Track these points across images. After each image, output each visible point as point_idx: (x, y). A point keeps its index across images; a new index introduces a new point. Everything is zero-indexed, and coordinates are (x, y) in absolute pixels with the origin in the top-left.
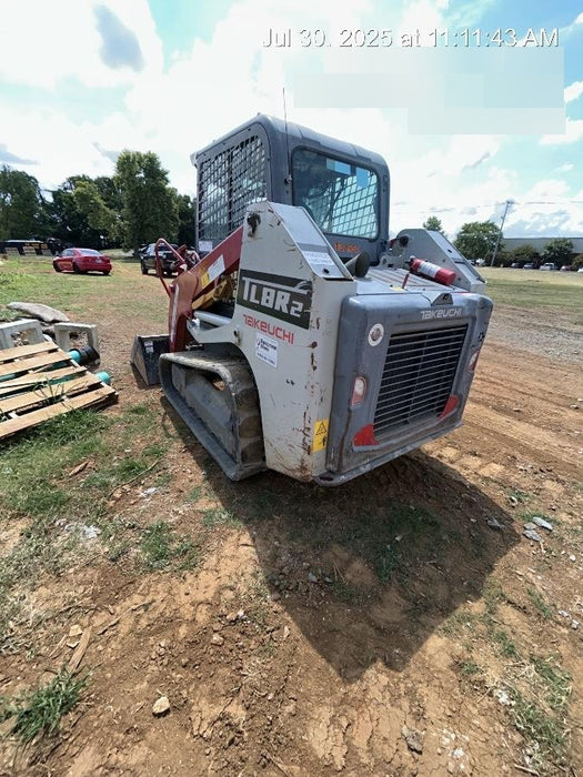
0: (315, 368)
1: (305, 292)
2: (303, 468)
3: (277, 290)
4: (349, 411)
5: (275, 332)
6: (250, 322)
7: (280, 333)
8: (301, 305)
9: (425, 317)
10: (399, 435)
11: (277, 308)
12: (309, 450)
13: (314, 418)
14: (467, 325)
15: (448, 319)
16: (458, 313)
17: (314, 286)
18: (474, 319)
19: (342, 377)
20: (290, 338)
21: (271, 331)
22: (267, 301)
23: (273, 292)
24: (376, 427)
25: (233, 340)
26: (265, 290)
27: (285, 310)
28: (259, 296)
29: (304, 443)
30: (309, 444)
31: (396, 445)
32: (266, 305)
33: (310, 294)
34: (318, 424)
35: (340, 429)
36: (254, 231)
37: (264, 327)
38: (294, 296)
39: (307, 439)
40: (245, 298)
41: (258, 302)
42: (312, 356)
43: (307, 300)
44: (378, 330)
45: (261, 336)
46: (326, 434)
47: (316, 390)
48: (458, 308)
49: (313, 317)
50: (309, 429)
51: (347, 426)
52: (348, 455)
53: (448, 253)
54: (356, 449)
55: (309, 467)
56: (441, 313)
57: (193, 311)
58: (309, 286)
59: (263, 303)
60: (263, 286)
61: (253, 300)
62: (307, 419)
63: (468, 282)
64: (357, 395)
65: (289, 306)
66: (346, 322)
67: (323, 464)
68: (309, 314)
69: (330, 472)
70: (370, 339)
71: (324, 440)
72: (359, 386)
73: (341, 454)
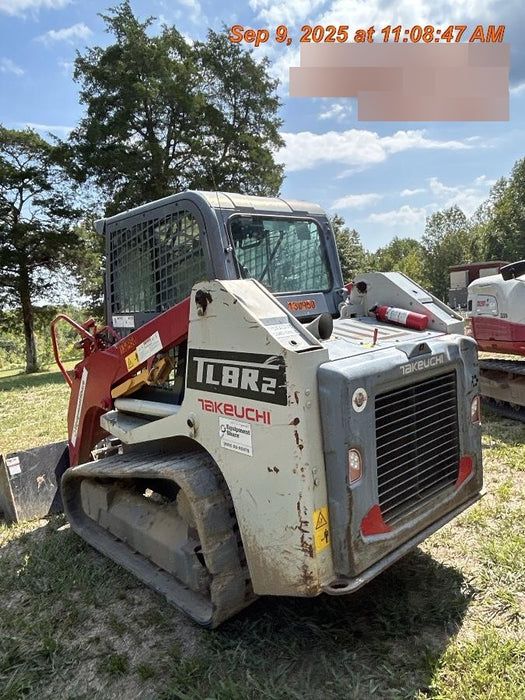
0: (301, 447)
1: (276, 367)
2: (307, 578)
3: (241, 368)
4: (349, 491)
5: (244, 414)
6: (208, 406)
7: (252, 415)
8: (273, 382)
9: (406, 372)
10: (414, 516)
11: (244, 386)
12: (310, 551)
13: (310, 508)
14: (455, 371)
15: (431, 369)
16: (441, 360)
17: (287, 361)
18: (460, 362)
19: (332, 452)
20: (266, 417)
21: (240, 413)
22: (230, 381)
23: (236, 371)
24: (383, 508)
25: (187, 432)
26: (226, 370)
27: (255, 388)
28: (218, 375)
29: (303, 543)
30: (309, 542)
31: (412, 529)
32: (229, 385)
33: (283, 370)
34: (316, 516)
35: (342, 516)
36: (204, 309)
37: (229, 410)
38: (263, 373)
39: (306, 536)
40: (199, 379)
41: (217, 383)
42: (297, 435)
43: (280, 376)
44: (360, 394)
45: (225, 421)
46: (326, 527)
47: (307, 471)
48: (438, 355)
49: (290, 392)
50: (306, 522)
51: (350, 509)
52: (358, 550)
53: (413, 295)
54: (367, 539)
55: (315, 575)
56: (421, 365)
57: (114, 400)
58: (280, 361)
59: (225, 383)
60: (222, 365)
61: (210, 380)
62: (302, 510)
63: (443, 323)
64: (354, 470)
65: (259, 383)
66: (324, 390)
67: (331, 568)
68: (285, 390)
69: (342, 576)
70: (354, 405)
71: (326, 536)
72: (354, 461)
73: (350, 548)
